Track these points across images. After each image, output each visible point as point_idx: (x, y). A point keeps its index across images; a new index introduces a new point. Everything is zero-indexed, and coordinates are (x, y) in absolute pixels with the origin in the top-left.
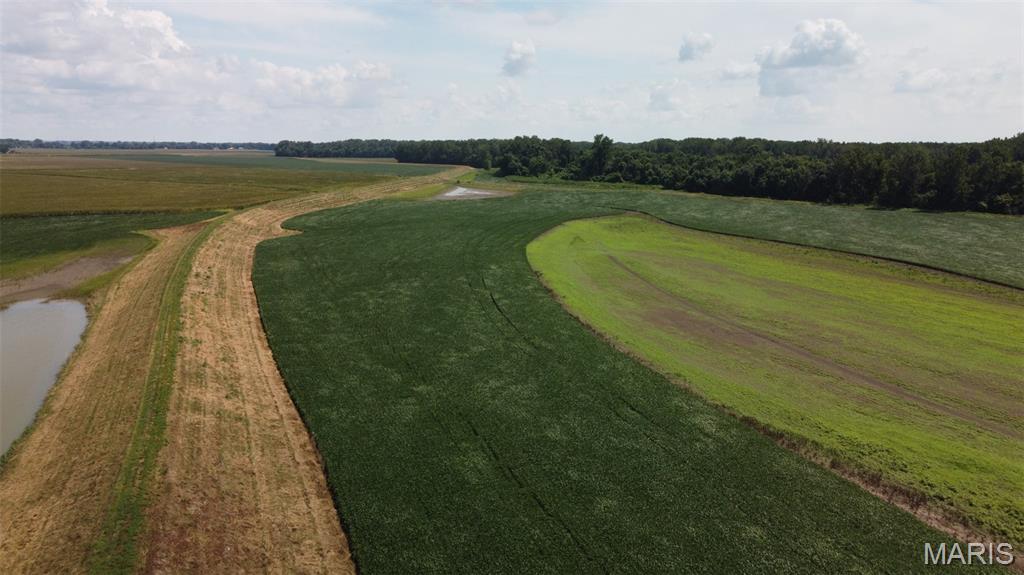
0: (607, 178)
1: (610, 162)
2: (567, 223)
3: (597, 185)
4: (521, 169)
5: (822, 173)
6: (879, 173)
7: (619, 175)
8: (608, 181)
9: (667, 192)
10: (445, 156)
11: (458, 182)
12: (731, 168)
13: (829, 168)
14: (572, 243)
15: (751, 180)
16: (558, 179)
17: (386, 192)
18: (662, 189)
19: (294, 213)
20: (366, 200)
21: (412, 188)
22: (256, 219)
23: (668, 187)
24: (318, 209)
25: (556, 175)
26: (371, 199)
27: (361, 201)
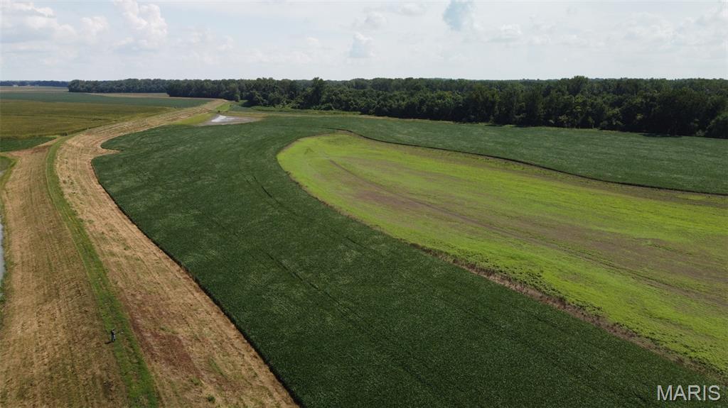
0: (323, 107)
1: (324, 96)
2: (301, 140)
3: (317, 112)
4: (263, 101)
5: (460, 103)
6: (493, 103)
7: (331, 105)
8: (324, 109)
9: (363, 116)
11: (219, 112)
12: (404, 100)
13: (464, 100)
14: (305, 154)
15: (416, 108)
16: (289, 108)
17: (168, 120)
18: (361, 114)
19: (107, 137)
20: (156, 127)
21: (185, 116)
22: (82, 143)
23: (364, 113)
24: (123, 134)
25: (289, 105)
26: (160, 126)
27: (153, 127)
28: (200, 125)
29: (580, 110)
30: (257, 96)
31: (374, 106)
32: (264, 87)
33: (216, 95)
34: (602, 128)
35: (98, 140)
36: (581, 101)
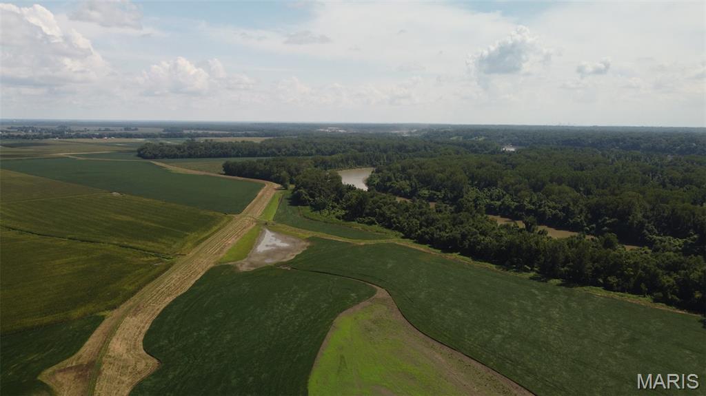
0: (366, 220)
3: (360, 226)
5: (503, 246)
7: (374, 219)
8: (367, 223)
9: (406, 241)
10: (258, 173)
11: (267, 219)
15: (458, 242)
17: (216, 254)
18: (403, 238)
19: (152, 312)
20: (202, 274)
21: (234, 239)
22: (125, 339)
23: (406, 237)
24: (169, 300)
25: (333, 211)
26: (206, 269)
27: (199, 276)
28: (244, 267)
29: (632, 273)
30: (304, 195)
31: (416, 231)
32: (311, 185)
33: (267, 176)
34: (656, 301)
35: (143, 325)
36: (632, 262)
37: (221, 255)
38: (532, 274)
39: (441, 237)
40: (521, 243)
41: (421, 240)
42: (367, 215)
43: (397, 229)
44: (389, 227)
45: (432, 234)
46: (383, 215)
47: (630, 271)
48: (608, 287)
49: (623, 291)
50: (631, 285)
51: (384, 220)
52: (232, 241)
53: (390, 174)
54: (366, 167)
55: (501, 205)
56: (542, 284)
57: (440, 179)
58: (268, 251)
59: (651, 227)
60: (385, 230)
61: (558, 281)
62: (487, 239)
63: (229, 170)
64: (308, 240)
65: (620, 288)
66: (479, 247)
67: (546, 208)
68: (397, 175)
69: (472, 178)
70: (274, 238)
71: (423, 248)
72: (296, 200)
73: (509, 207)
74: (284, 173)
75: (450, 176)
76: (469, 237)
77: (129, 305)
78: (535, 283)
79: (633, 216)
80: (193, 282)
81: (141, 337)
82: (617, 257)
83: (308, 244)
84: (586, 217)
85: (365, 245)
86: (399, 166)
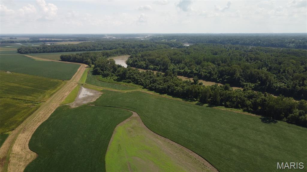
0: (127, 81)
1: (128, 75)
3: (124, 83)
7: (130, 80)
9: (144, 91)
10: (77, 60)
15: (167, 89)
17: (60, 100)
18: (143, 88)
19: (32, 130)
20: (54, 110)
21: (68, 92)
22: (20, 145)
23: (145, 88)
24: (39, 124)
25: (112, 77)
26: (56, 108)
27: (53, 112)
28: (73, 106)
29: (235, 100)
30: (99, 70)
31: (149, 85)
32: (102, 66)
33: (82, 61)
34: (244, 111)
35: (28, 137)
36: (235, 96)
37: (62, 101)
38: (197, 102)
39: (159, 87)
40: (192, 89)
41: (151, 89)
42: (127, 78)
43: (140, 84)
44: (137, 84)
45: (156, 86)
46: (134, 78)
47: (234, 99)
48: (226, 106)
49: (232, 108)
50: (235, 105)
51: (135, 81)
52: (67, 94)
53: (137, 59)
54: (126, 55)
55: (184, 72)
56: (200, 107)
57: (158, 61)
58: (84, 97)
59: (243, 79)
60: (135, 85)
61: (207, 105)
62: (179, 88)
63: (63, 59)
64: (101, 91)
65: (231, 106)
66: (175, 91)
67: (202, 72)
68: (139, 59)
69: (171, 60)
70: (86, 91)
71: (152, 93)
72: (95, 73)
73: (187, 72)
74: (89, 60)
75: (162, 59)
76: (171, 87)
77: (20, 128)
78: (198, 106)
79: (236, 75)
80: (50, 115)
81: (28, 143)
82: (230, 94)
83: (102, 93)
84: (218, 76)
85: (127, 92)
86: (140, 55)
